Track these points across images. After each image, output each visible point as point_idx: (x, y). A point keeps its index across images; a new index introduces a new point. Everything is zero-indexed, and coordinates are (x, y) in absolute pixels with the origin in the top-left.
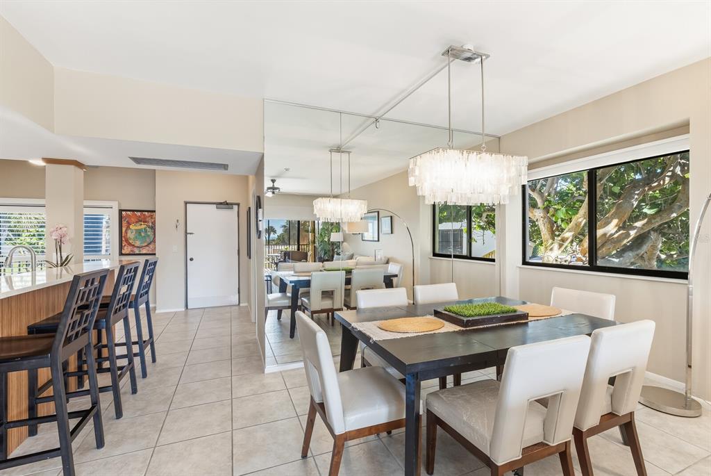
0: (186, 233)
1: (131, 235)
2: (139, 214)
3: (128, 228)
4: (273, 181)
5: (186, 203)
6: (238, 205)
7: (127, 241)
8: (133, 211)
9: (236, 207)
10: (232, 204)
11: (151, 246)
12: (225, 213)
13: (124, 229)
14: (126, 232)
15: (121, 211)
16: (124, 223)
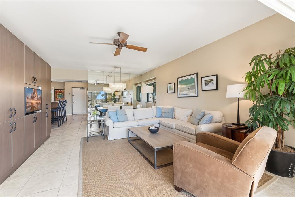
0: (72, 96)
1: (58, 96)
2: (60, 90)
3: (57, 94)
4: (97, 81)
5: (72, 88)
6: (86, 88)
7: (57, 97)
8: (58, 90)
9: (85, 89)
10: (84, 88)
11: (63, 99)
12: (82, 90)
13: (56, 94)
14: (56, 95)
15: (55, 90)
16: (56, 93)
